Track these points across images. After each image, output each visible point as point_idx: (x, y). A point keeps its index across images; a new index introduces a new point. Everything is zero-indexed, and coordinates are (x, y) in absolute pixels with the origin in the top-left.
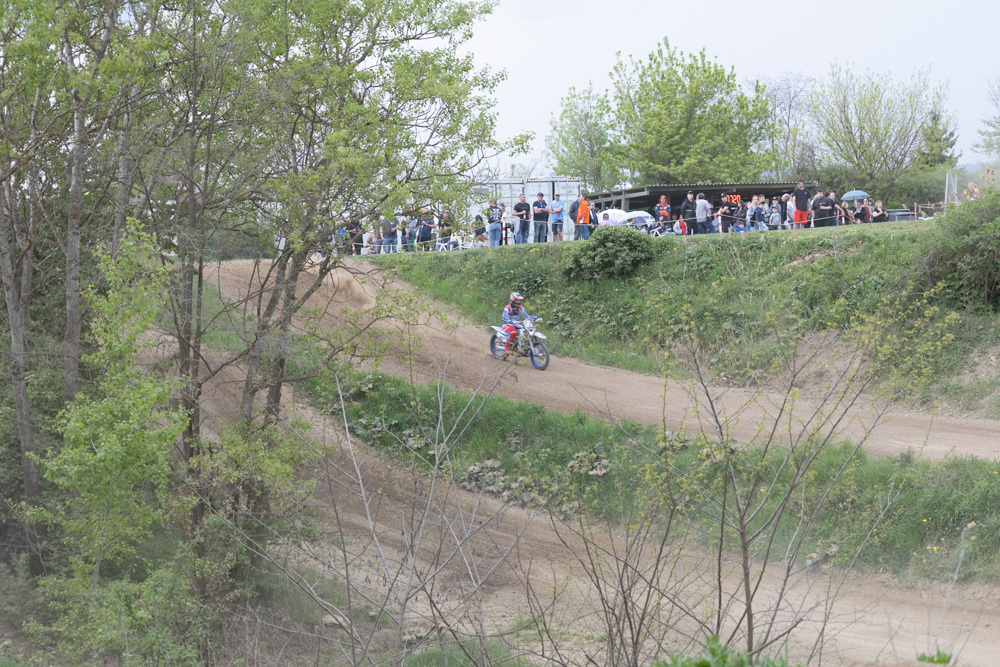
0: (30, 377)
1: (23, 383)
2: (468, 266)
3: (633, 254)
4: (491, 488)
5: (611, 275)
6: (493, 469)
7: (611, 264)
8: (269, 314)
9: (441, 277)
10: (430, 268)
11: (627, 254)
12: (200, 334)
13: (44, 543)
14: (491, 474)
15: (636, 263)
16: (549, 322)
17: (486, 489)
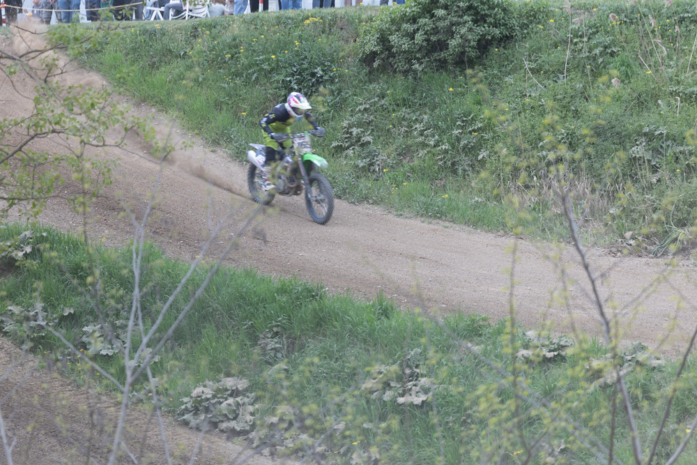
2: (198, 47)
3: (480, 30)
4: (233, 424)
5: (442, 64)
6: (235, 393)
7: (442, 46)
9: (153, 66)
10: (134, 50)
11: (470, 30)
14: (231, 400)
15: (484, 45)
16: (335, 144)
17: (224, 426)
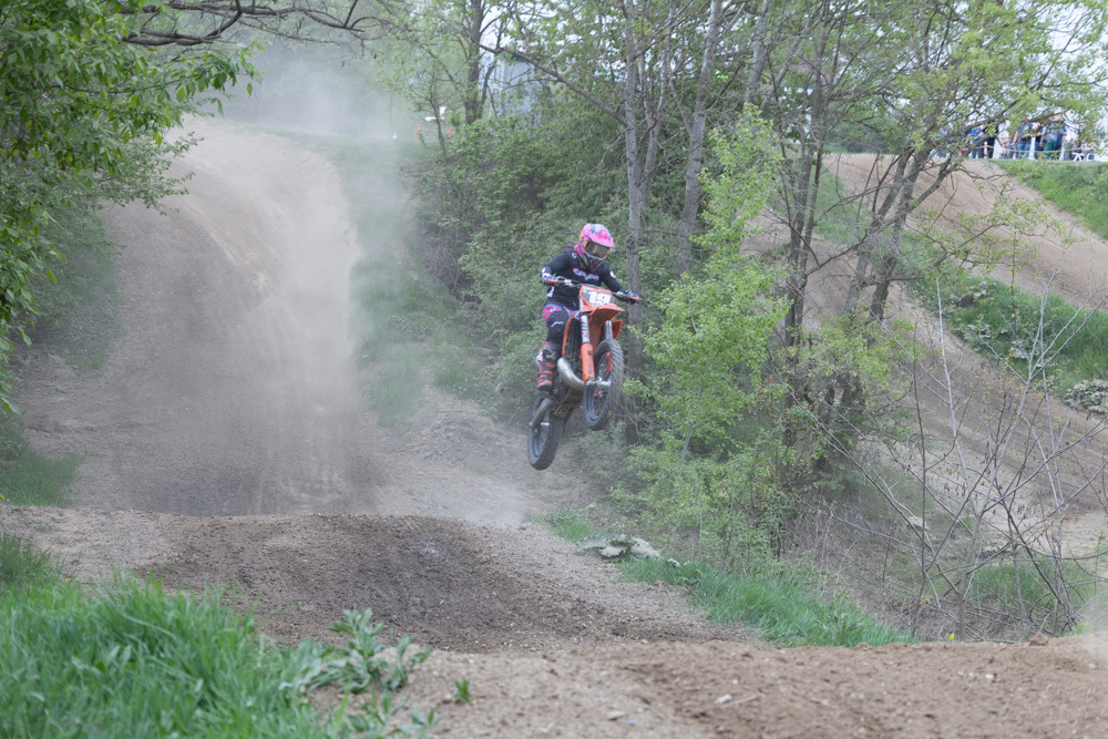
0: (644, 251)
1: (636, 257)
2: (1101, 179)
4: (1096, 408)
6: (1100, 389)
8: (884, 211)
9: (1072, 188)
10: (1062, 178)
12: (812, 224)
13: (641, 414)
14: (1097, 393)
17: (1092, 408)
